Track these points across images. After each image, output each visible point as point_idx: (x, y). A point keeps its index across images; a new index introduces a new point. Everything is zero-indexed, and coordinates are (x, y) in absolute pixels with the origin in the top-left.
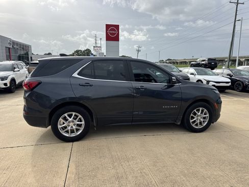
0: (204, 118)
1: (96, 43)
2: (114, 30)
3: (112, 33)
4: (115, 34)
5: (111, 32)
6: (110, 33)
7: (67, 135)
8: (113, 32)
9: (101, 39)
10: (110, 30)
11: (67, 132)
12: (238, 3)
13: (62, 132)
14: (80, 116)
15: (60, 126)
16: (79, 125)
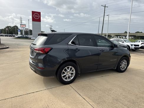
0: (125, 65)
1: (21, 22)
2: (38, 15)
4: (38, 17)
7: (66, 80)
10: (35, 15)
11: (66, 78)
12: (105, 7)
13: (64, 79)
14: (73, 68)
15: (63, 75)
16: (72, 74)
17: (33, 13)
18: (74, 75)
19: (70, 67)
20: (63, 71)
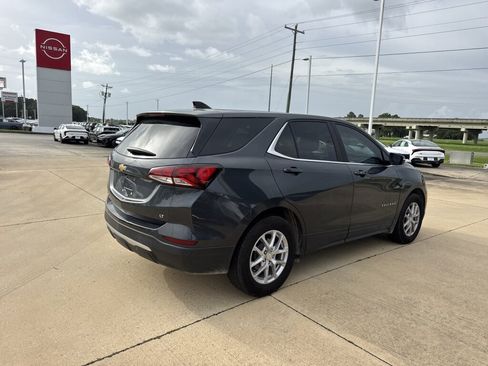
0: (415, 219)
2: (59, 46)
3: (53, 51)
4: (60, 53)
5: (50, 48)
6: (48, 51)
7: (262, 281)
8: (55, 49)
9: (23, 61)
10: (48, 44)
11: (261, 275)
12: (296, 31)
13: (255, 276)
14: (283, 237)
15: (252, 264)
16: (278, 257)
17: (41, 35)
18: (285, 261)
19: (275, 233)
20: (255, 248)
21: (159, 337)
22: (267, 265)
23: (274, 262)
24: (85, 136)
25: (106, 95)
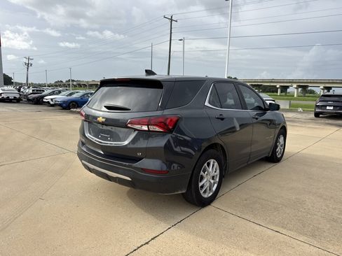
0: (282, 146)
7: (206, 196)
11: (205, 191)
12: (172, 20)
13: (202, 192)
14: (216, 163)
15: (200, 184)
16: (213, 178)
18: (218, 180)
19: (212, 161)
20: (202, 173)
21: (147, 243)
22: (208, 184)
23: (212, 181)
24: (18, 96)
25: (28, 65)
